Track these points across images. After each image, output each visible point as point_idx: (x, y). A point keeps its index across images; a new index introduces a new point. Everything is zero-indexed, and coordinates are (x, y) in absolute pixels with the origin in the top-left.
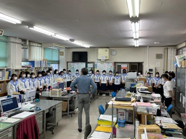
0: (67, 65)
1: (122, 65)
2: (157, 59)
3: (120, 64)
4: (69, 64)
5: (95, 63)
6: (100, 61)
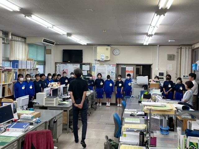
1: (127, 68)
6: (99, 63)
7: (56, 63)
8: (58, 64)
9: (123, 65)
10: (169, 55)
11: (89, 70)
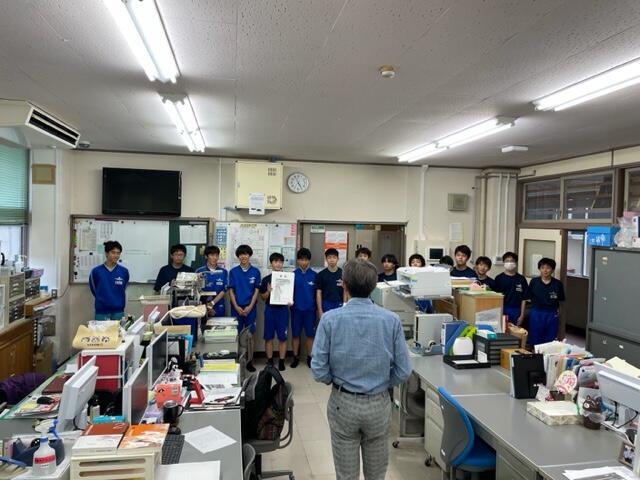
0: (73, 232)
1: (328, 234)
2: (451, 214)
3: (322, 231)
4: (82, 225)
5: (218, 225)
6: (237, 217)
7: (73, 218)
8: (84, 221)
9: (318, 226)
10: (455, 196)
11: (205, 242)
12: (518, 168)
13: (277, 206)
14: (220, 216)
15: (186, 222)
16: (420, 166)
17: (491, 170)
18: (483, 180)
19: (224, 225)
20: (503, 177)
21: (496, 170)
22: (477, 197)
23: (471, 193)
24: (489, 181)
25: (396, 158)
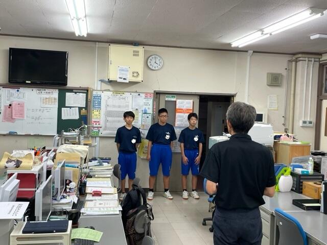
1: (178, 101)
2: (268, 87)
3: (174, 99)
5: (94, 93)
6: (109, 87)
9: (171, 96)
10: (272, 74)
11: (85, 106)
12: (320, 54)
13: (139, 79)
14: (96, 86)
15: (71, 90)
16: (247, 51)
17: (300, 55)
18: (294, 63)
19: (99, 93)
20: (309, 61)
21: (303, 56)
22: (289, 76)
23: (284, 73)
24: (298, 63)
25: (230, 44)
